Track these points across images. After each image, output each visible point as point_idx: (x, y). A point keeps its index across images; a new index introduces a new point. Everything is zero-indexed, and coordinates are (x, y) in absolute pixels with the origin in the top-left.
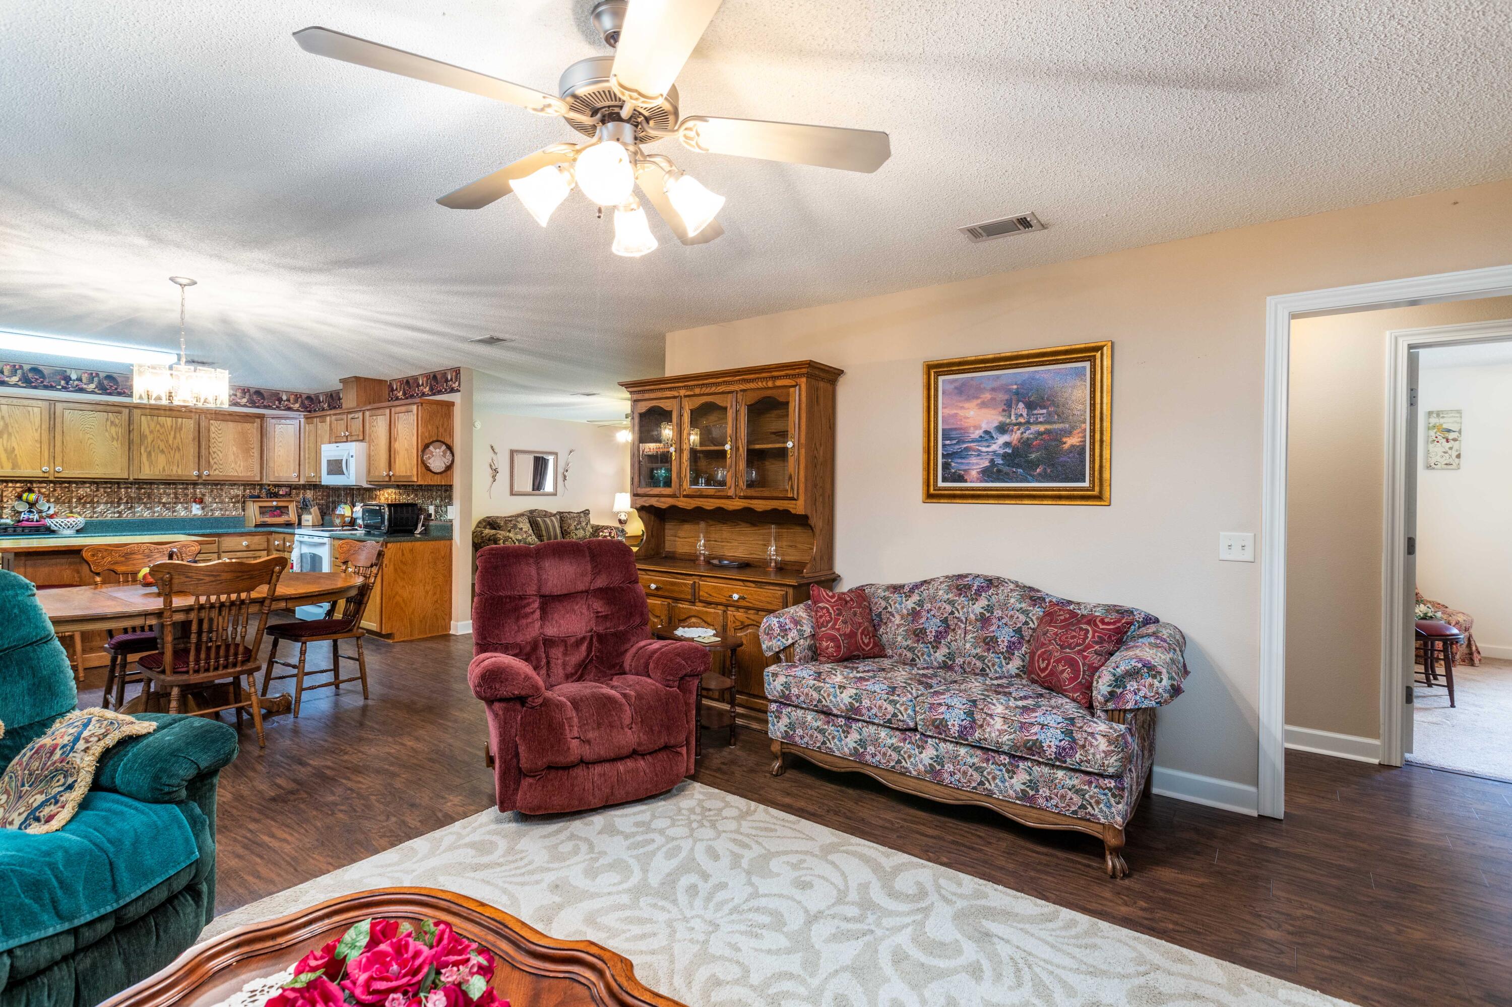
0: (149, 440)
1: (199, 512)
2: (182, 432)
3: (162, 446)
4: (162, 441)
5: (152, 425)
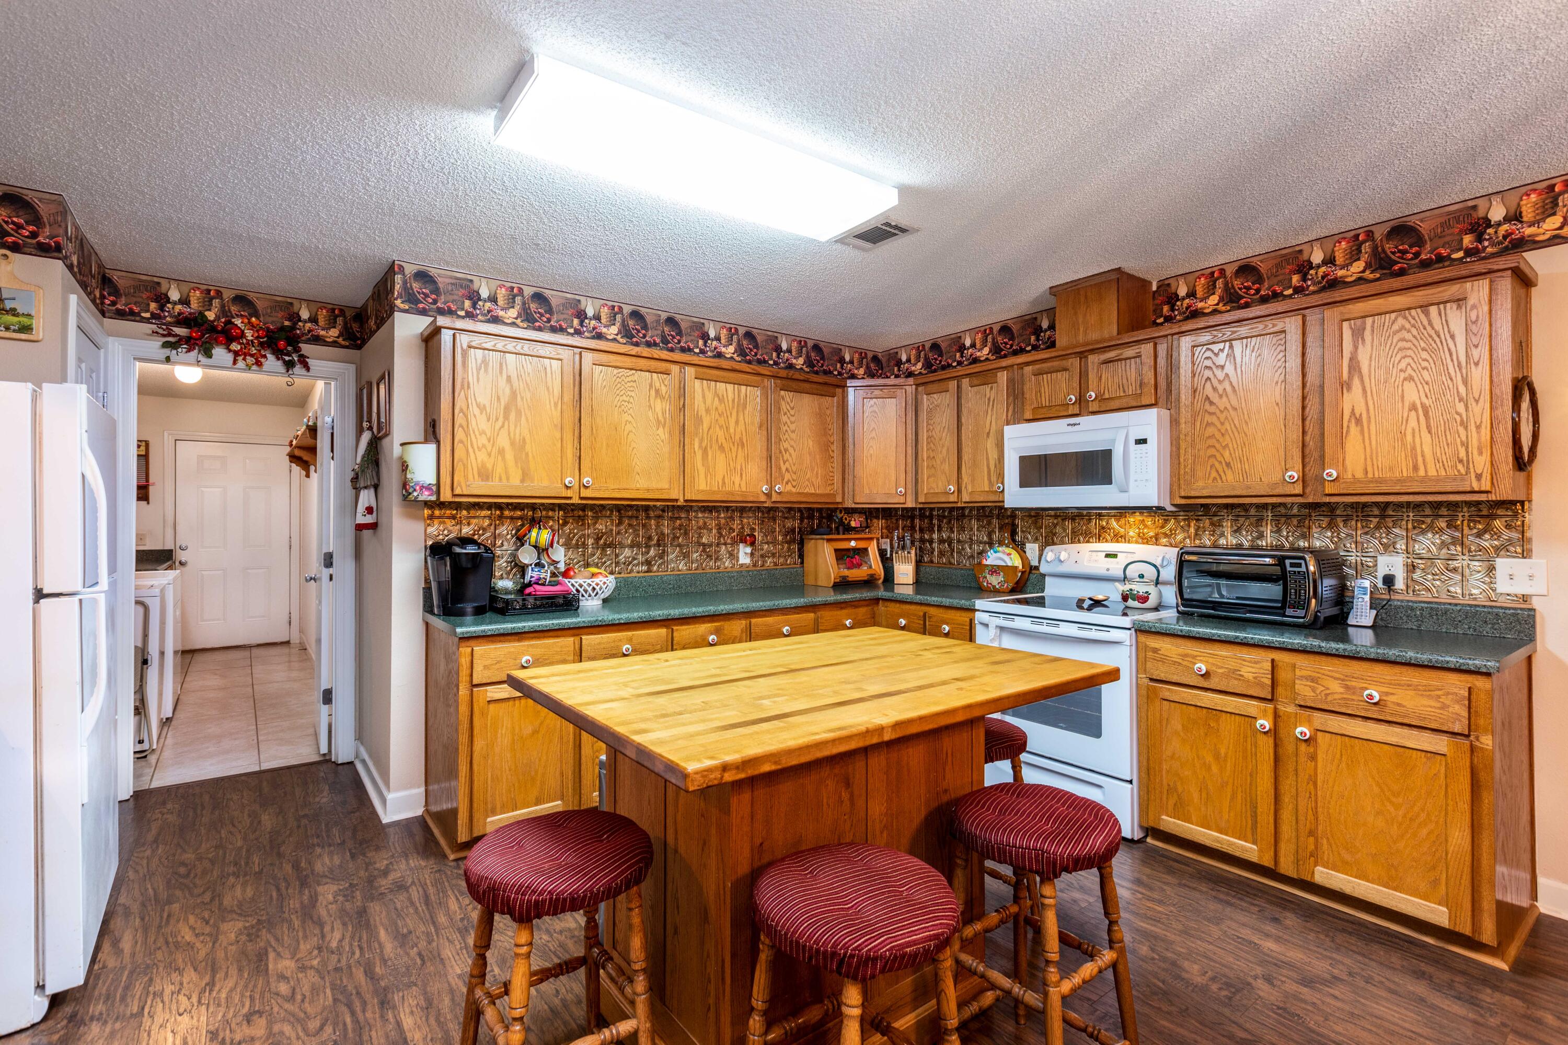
1: (748, 561)
2: (746, 412)
3: (721, 438)
4: (721, 427)
5: (709, 396)
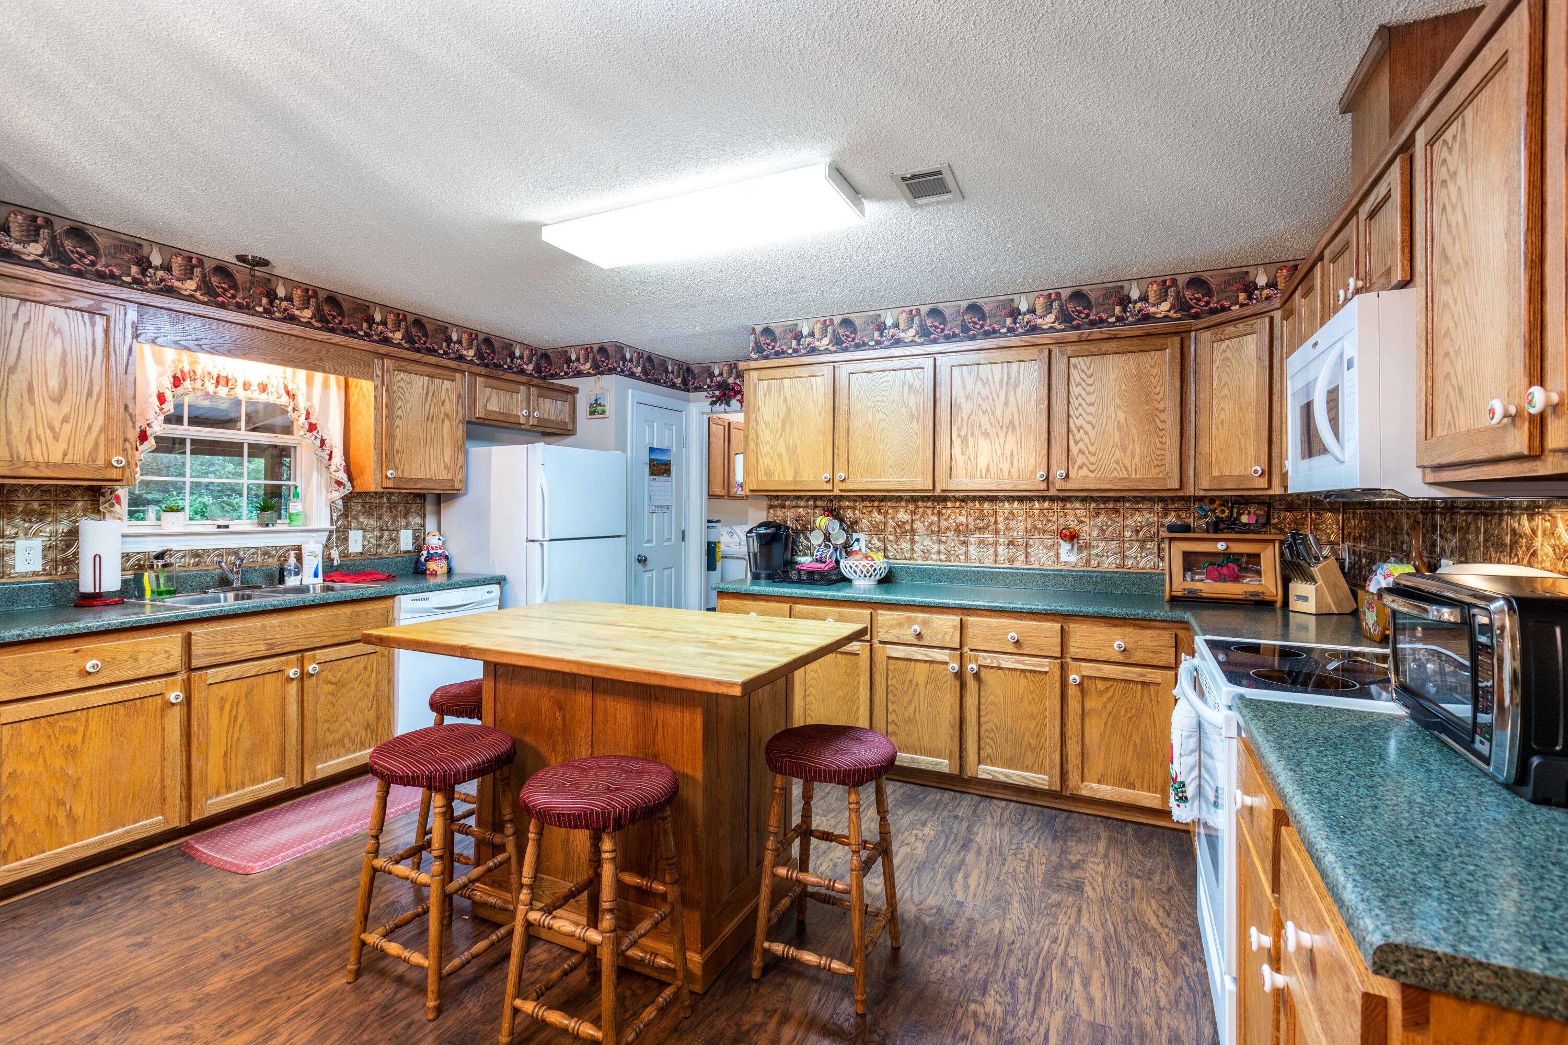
0: (965, 413)
1: (1073, 558)
2: (1019, 391)
4: (984, 412)
5: (970, 382)
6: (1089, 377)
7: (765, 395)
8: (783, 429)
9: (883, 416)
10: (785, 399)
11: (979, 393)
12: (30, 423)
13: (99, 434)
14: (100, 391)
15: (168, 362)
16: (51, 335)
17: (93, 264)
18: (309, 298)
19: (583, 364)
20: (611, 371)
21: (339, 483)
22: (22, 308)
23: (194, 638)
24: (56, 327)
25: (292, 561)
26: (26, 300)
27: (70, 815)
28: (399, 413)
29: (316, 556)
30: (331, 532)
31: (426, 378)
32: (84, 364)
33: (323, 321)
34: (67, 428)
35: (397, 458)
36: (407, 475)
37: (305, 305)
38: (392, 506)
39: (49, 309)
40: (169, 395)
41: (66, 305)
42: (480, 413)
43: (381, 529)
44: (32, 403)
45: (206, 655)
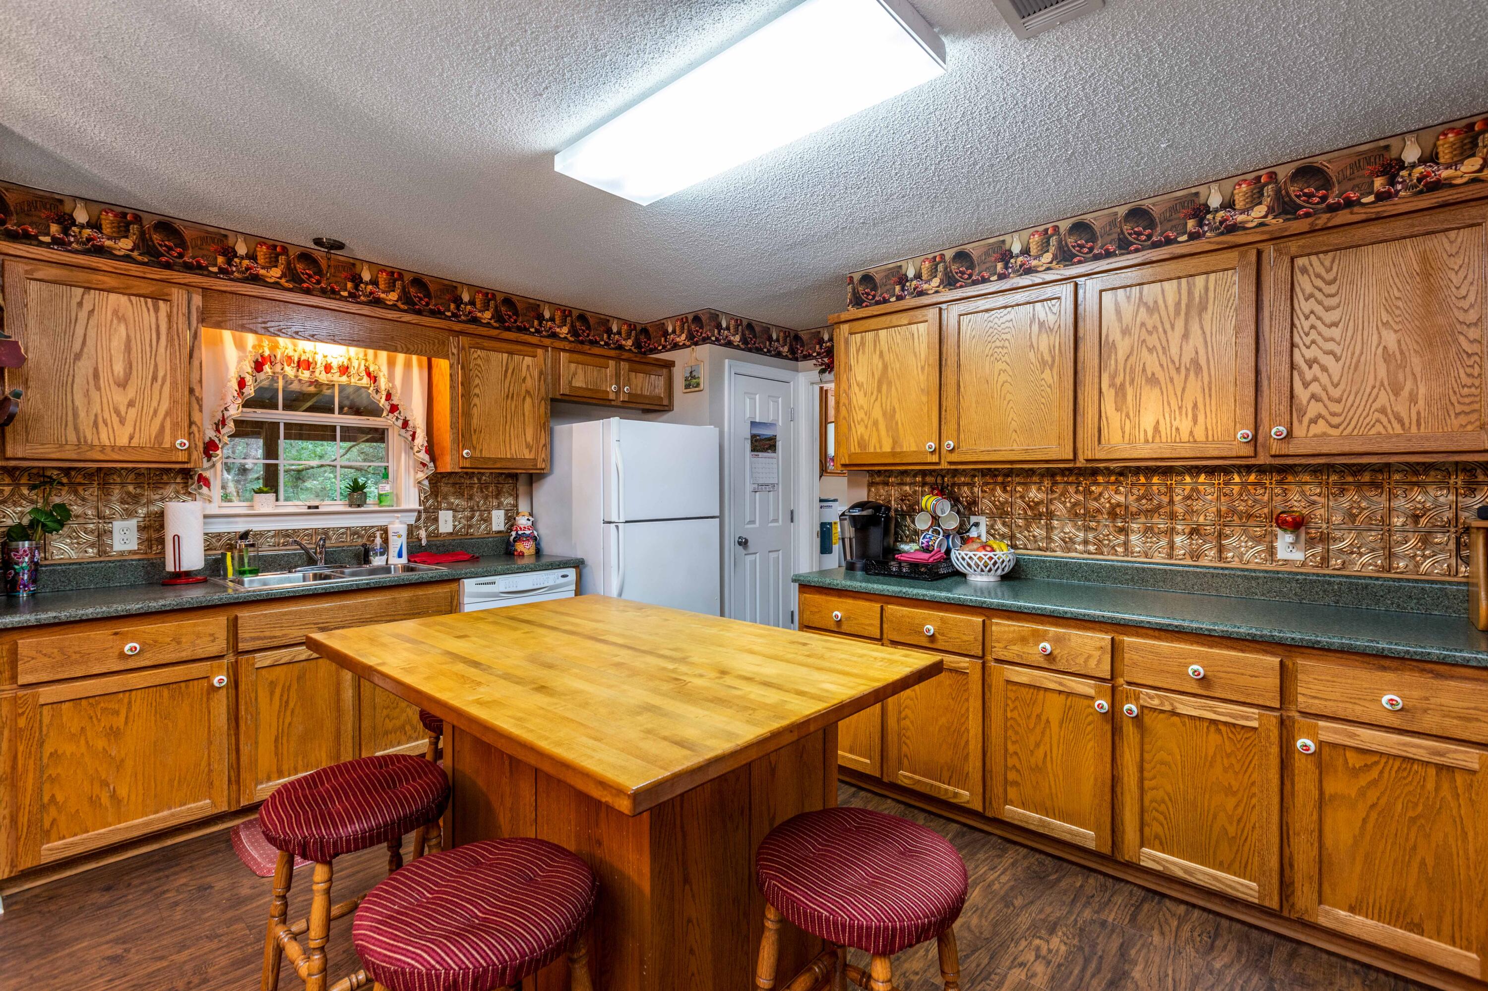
0: (1121, 354)
1: (1298, 556)
2: (1207, 315)
3: (1152, 362)
4: (1150, 350)
6: (1329, 283)
7: (858, 351)
8: (879, 390)
9: (1004, 366)
10: (881, 355)
11: (1143, 324)
12: (96, 408)
13: (165, 418)
14: (165, 375)
15: (249, 347)
16: (115, 321)
17: (181, 256)
18: (395, 281)
19: (679, 336)
20: (706, 340)
21: (424, 465)
22: (86, 296)
23: (240, 622)
24: (120, 315)
25: (378, 541)
26: (90, 288)
27: (114, 796)
28: (477, 391)
29: (400, 536)
30: (419, 512)
31: (505, 355)
32: (148, 349)
33: (409, 303)
34: (133, 412)
35: (474, 438)
36: (485, 454)
37: (391, 288)
38: (483, 487)
39: (113, 297)
40: (249, 379)
41: (128, 291)
42: (564, 389)
43: (472, 510)
44: (98, 388)
45: (253, 639)
